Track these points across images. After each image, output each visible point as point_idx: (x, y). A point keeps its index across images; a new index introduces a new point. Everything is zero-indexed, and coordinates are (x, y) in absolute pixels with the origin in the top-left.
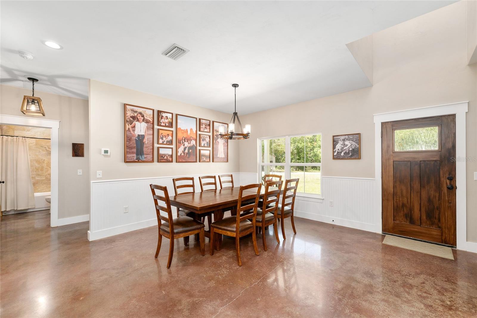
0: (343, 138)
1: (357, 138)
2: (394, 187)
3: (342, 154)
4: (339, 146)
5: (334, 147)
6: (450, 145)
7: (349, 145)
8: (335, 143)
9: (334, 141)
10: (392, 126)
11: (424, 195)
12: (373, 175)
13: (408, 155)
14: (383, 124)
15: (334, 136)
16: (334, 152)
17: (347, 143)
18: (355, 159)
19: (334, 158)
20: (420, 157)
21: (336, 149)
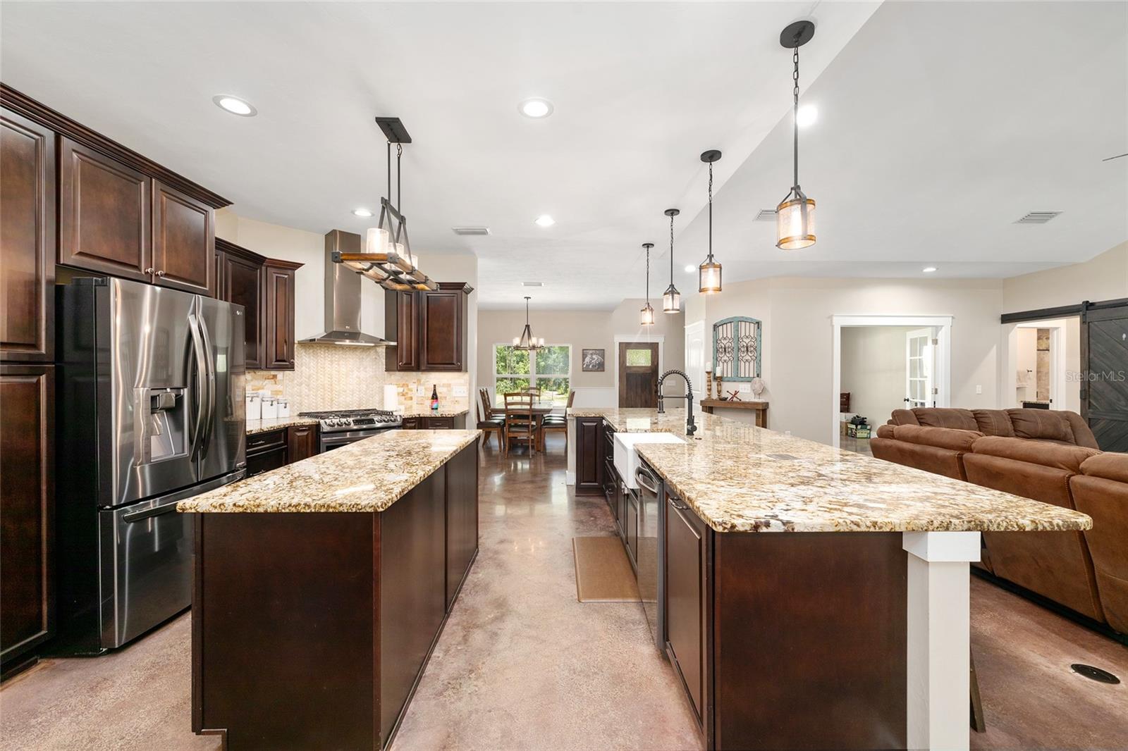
0: (591, 352)
1: (602, 353)
2: (627, 393)
3: (591, 367)
4: (587, 360)
5: (584, 361)
6: (656, 363)
7: (596, 359)
8: (584, 356)
9: (583, 354)
10: (626, 346)
11: (643, 398)
12: (612, 385)
13: (635, 369)
14: (620, 343)
15: (583, 350)
16: (583, 365)
17: (594, 356)
18: (601, 371)
19: (583, 371)
20: (641, 371)
21: (585, 362)
